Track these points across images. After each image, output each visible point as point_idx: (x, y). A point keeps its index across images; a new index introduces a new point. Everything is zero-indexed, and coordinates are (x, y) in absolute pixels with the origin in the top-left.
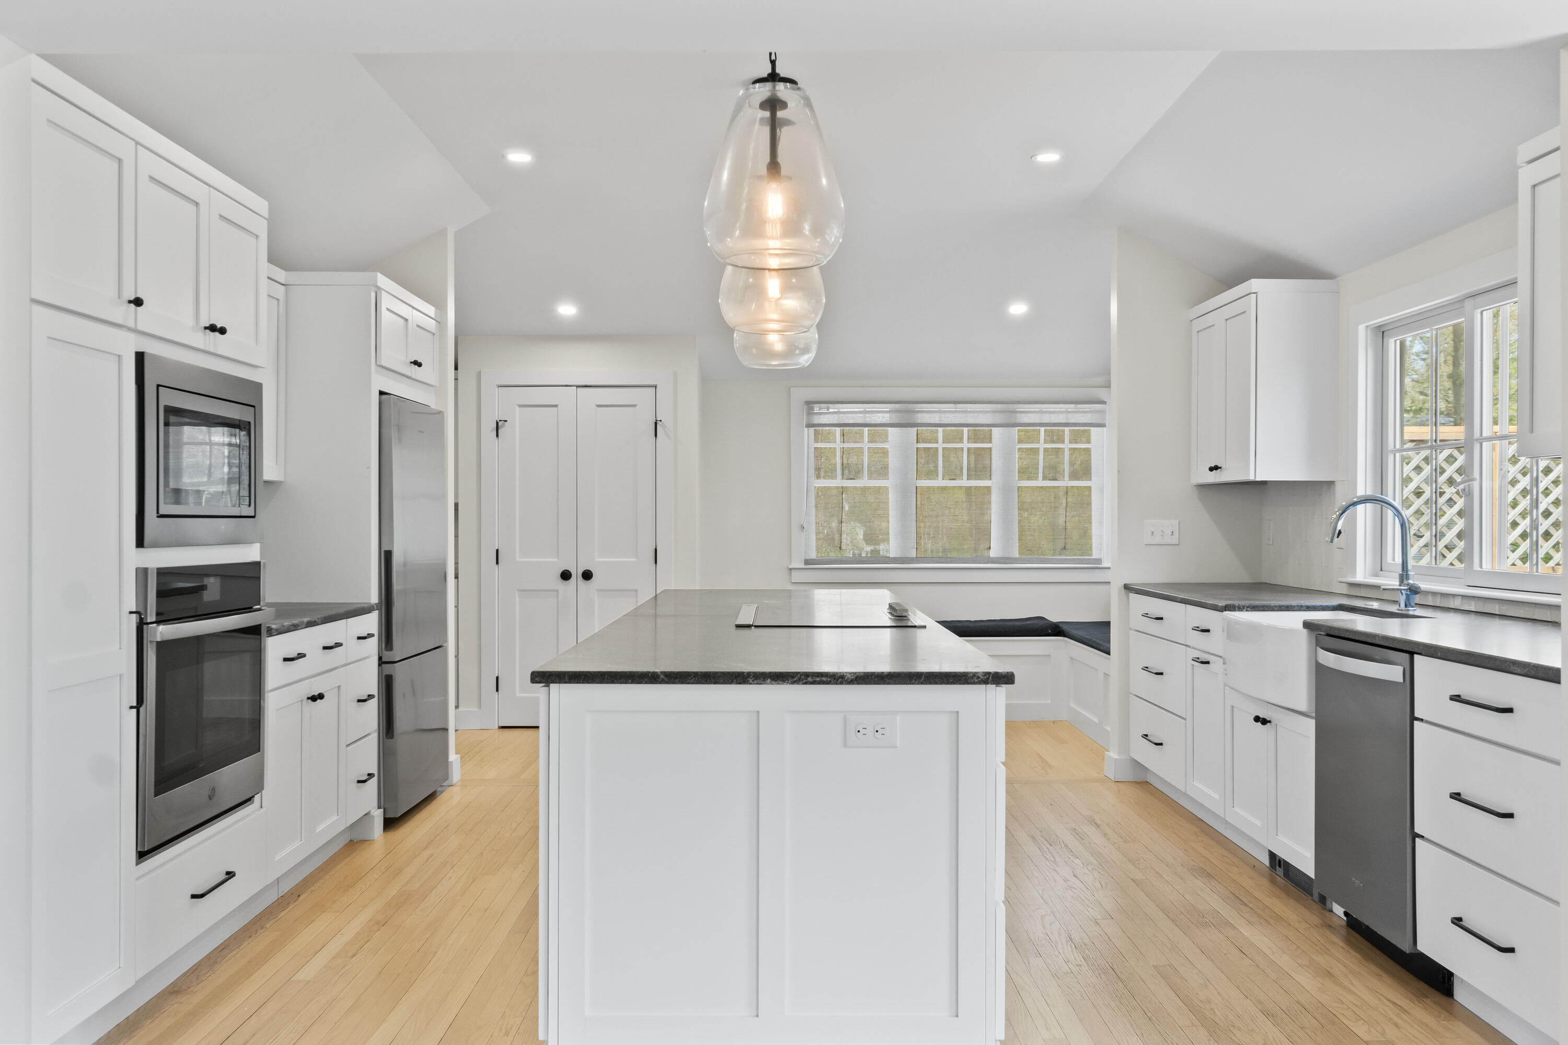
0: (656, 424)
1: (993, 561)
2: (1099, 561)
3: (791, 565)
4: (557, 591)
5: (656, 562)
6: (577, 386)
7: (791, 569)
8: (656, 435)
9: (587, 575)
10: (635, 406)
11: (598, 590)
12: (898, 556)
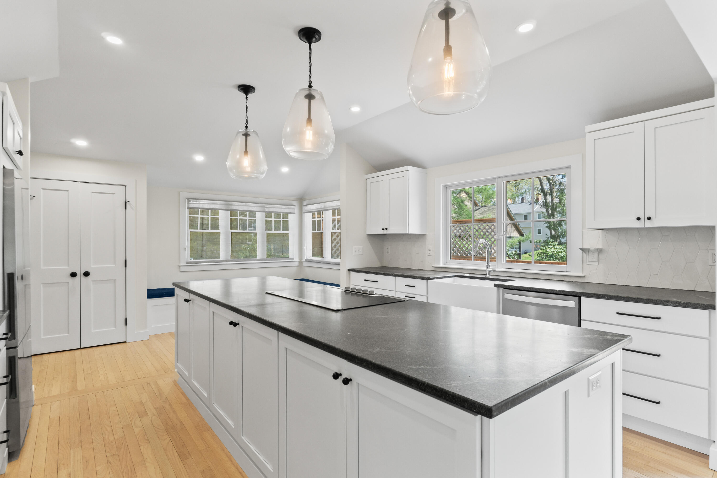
0: (126, 203)
1: (259, 260)
2: (293, 259)
3: (180, 264)
4: (68, 283)
5: (126, 266)
6: (81, 182)
7: (180, 266)
8: (126, 208)
9: (87, 274)
10: (114, 194)
11: (93, 281)
12: (225, 259)
